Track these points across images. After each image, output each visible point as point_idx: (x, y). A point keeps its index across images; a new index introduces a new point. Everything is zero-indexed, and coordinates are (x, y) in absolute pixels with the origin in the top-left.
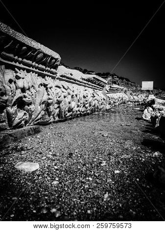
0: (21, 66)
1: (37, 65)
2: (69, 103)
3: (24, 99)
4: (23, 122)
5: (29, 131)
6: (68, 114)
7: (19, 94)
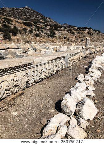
0: (16, 71)
1: (22, 68)
2: (39, 76)
3: (17, 84)
4: (17, 91)
5: (19, 95)
6: (40, 80)
7: (15, 84)
